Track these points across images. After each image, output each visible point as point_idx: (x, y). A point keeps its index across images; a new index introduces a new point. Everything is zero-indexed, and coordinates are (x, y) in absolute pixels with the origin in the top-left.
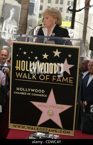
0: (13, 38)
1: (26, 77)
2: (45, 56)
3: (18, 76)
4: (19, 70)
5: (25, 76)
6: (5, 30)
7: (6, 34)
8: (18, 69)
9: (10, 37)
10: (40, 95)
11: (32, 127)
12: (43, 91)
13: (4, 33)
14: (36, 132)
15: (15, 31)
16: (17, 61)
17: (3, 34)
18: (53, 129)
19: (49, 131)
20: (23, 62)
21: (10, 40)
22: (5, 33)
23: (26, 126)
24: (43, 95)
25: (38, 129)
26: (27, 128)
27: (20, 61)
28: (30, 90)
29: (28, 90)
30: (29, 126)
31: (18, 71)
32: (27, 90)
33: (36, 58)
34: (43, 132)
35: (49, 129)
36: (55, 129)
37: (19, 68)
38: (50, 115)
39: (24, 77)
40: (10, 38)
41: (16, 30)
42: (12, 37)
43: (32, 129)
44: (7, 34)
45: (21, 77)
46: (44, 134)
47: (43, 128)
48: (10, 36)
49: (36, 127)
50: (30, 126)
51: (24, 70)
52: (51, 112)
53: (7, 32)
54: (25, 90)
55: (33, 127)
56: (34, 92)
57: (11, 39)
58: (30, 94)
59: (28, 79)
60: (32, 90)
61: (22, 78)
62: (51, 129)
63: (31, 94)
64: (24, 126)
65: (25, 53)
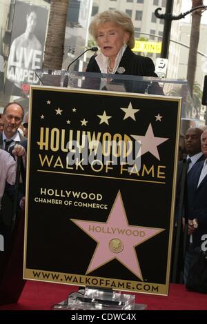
0: (32, 79)
1: (61, 165)
2: (104, 118)
3: (42, 164)
4: (47, 149)
5: (59, 163)
6: (15, 60)
7: (17, 69)
8: (44, 147)
9: (26, 76)
10: (93, 206)
11: (74, 276)
12: (99, 197)
13: (12, 69)
14: (84, 288)
15: (36, 64)
16: (42, 129)
17: (10, 69)
18: (122, 281)
19: (113, 285)
20: (55, 132)
21: (25, 83)
22: (14, 67)
23: (62, 275)
24: (98, 206)
25: (87, 281)
26: (64, 279)
27: (47, 129)
28: (71, 194)
29: (66, 195)
30: (67, 275)
31: (44, 152)
32: (64, 194)
33: (84, 123)
34: (100, 289)
35: (111, 280)
36: (126, 282)
37: (46, 144)
38: (115, 250)
39: (56, 165)
40: (26, 78)
41: (39, 60)
42: (32, 76)
43: (75, 280)
44: (19, 70)
45: (49, 164)
46: (102, 293)
47: (99, 279)
48: (26, 74)
49: (84, 278)
50: (70, 275)
51: (56, 149)
52: (116, 243)
53: (18, 64)
54: (59, 193)
55: (78, 276)
56: (80, 199)
57: (29, 81)
58: (70, 203)
59: (65, 170)
60: (76, 195)
61: (52, 168)
62: (116, 281)
63: (73, 203)
64: (57, 273)
65: (59, 111)
